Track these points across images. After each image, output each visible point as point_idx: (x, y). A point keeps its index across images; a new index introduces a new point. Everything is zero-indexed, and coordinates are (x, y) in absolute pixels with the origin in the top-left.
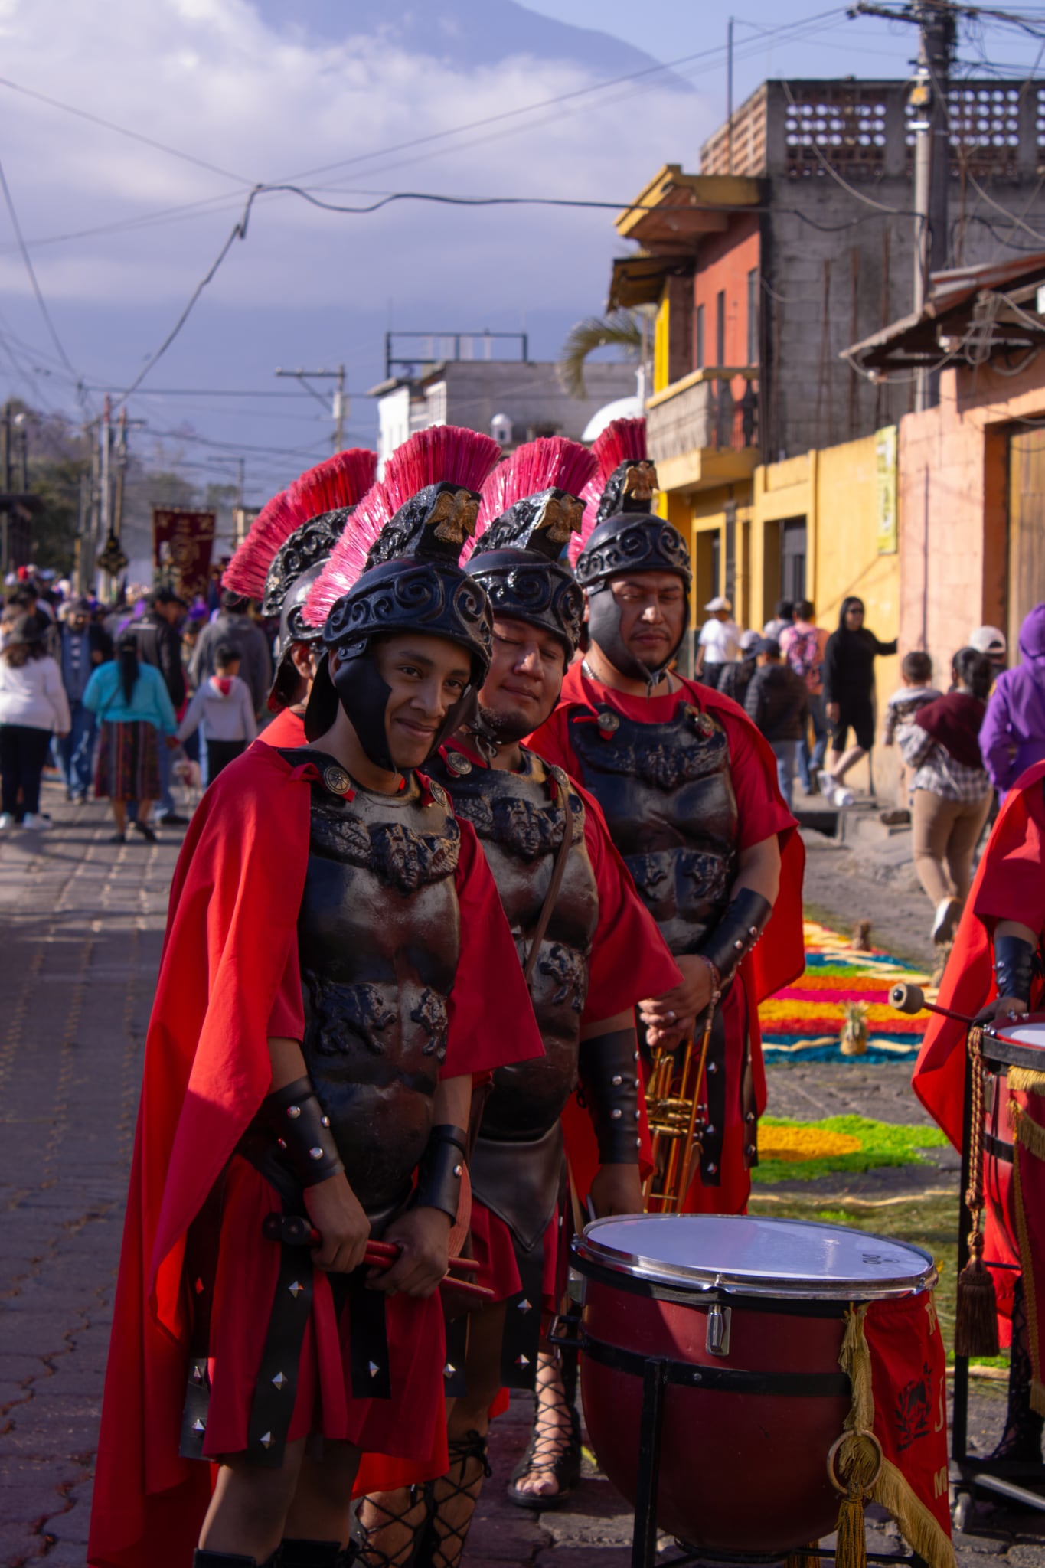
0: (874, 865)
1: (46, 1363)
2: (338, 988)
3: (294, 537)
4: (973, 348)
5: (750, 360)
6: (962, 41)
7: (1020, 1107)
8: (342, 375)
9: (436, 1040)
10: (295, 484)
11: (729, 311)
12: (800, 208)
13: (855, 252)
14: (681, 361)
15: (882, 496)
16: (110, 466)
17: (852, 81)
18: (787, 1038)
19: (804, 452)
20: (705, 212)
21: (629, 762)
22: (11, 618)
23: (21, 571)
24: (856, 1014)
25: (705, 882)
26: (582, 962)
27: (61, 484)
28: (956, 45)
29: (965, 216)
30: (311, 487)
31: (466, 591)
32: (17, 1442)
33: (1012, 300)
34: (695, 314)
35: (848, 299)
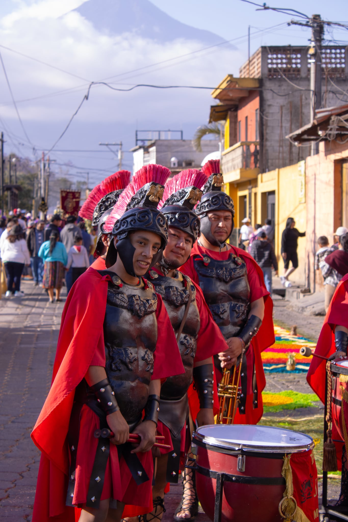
0: (298, 307)
1: (20, 475)
2: (117, 349)
3: (102, 200)
4: (330, 135)
5: (256, 139)
6: (326, 33)
7: (344, 388)
8: (121, 145)
9: (150, 366)
10: (103, 182)
11: (249, 123)
12: (272, 88)
13: (291, 103)
14: (234, 139)
15: (300, 184)
16: (44, 175)
17: (290, 46)
18: (269, 365)
19: (274, 169)
20: (241, 90)
21: (214, 273)
22: (10, 226)
23: (15, 210)
24: (292, 357)
25: (239, 313)
26: (195, 341)
27: (28, 181)
28: (324, 34)
29: (327, 91)
30: (109, 183)
31: (160, 217)
32: (10, 501)
33: (343, 118)
34: (238, 124)
35: (289, 118)
